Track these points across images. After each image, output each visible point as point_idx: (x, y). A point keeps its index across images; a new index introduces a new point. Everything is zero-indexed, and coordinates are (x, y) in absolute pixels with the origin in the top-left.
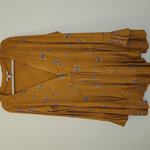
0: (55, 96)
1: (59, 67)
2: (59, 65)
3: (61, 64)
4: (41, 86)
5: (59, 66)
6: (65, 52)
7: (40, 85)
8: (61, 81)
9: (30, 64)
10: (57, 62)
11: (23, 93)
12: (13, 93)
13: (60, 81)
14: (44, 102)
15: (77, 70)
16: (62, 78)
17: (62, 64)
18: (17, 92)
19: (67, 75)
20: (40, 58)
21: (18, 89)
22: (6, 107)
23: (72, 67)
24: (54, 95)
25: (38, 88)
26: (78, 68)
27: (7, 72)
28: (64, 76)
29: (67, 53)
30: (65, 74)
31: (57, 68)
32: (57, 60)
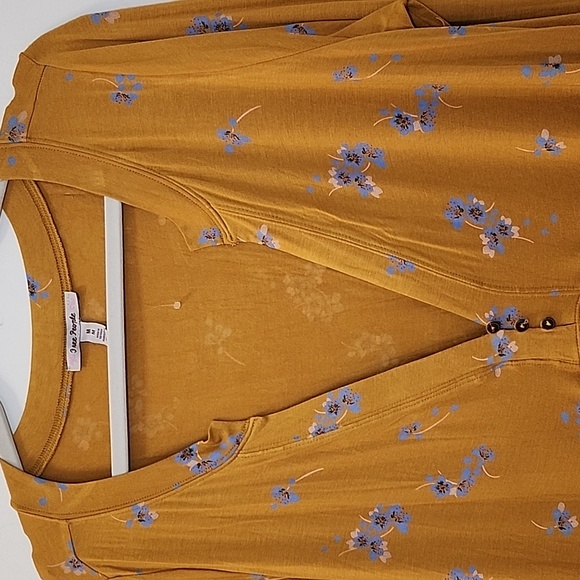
0: (453, 491)
1: (492, 254)
2: (485, 241)
3: (504, 229)
4: (334, 409)
5: (486, 251)
6: (545, 134)
7: (327, 399)
8: (498, 371)
9: (250, 227)
10: (475, 212)
11: (192, 463)
12: (119, 464)
13: (494, 366)
14: (362, 541)
16: (513, 347)
17: (515, 229)
18: (152, 450)
19: (551, 323)
20: (333, 182)
21: (160, 430)
22: (67, 570)
24: (442, 487)
25: (312, 429)
27: (71, 298)
28: (527, 327)
29: (561, 145)
30: (537, 309)
31: (472, 259)
32: (475, 200)
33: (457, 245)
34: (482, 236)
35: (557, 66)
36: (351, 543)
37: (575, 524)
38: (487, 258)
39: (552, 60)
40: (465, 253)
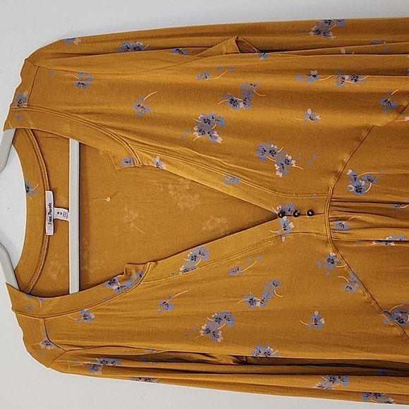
0: (258, 304)
1: (281, 175)
2: (277, 168)
3: (287, 162)
4: (194, 258)
5: (278, 173)
6: (309, 111)
7: (191, 253)
8: (284, 238)
9: (150, 157)
10: (272, 152)
11: (115, 287)
12: (74, 287)
13: (281, 236)
14: (208, 331)
15: (359, 190)
16: (291, 225)
17: (293, 162)
18: (92, 280)
19: (312, 213)
20: (196, 134)
21: (97, 268)
22: (43, 346)
23: (339, 176)
24: (252, 301)
25: (182, 269)
26: (363, 183)
27: (49, 194)
28: (299, 215)
29: (318, 117)
30: (305, 205)
31: (270, 177)
32: (272, 146)
33: (263, 170)
34: (276, 165)
35: (315, 76)
36: (202, 332)
37: (323, 322)
38: (278, 177)
39: (313, 73)
40: (266, 174)
